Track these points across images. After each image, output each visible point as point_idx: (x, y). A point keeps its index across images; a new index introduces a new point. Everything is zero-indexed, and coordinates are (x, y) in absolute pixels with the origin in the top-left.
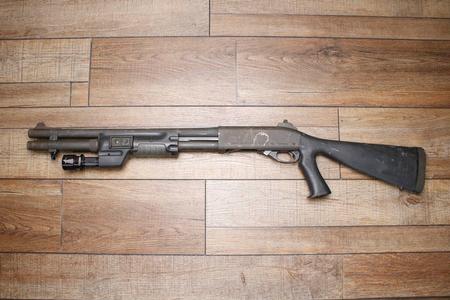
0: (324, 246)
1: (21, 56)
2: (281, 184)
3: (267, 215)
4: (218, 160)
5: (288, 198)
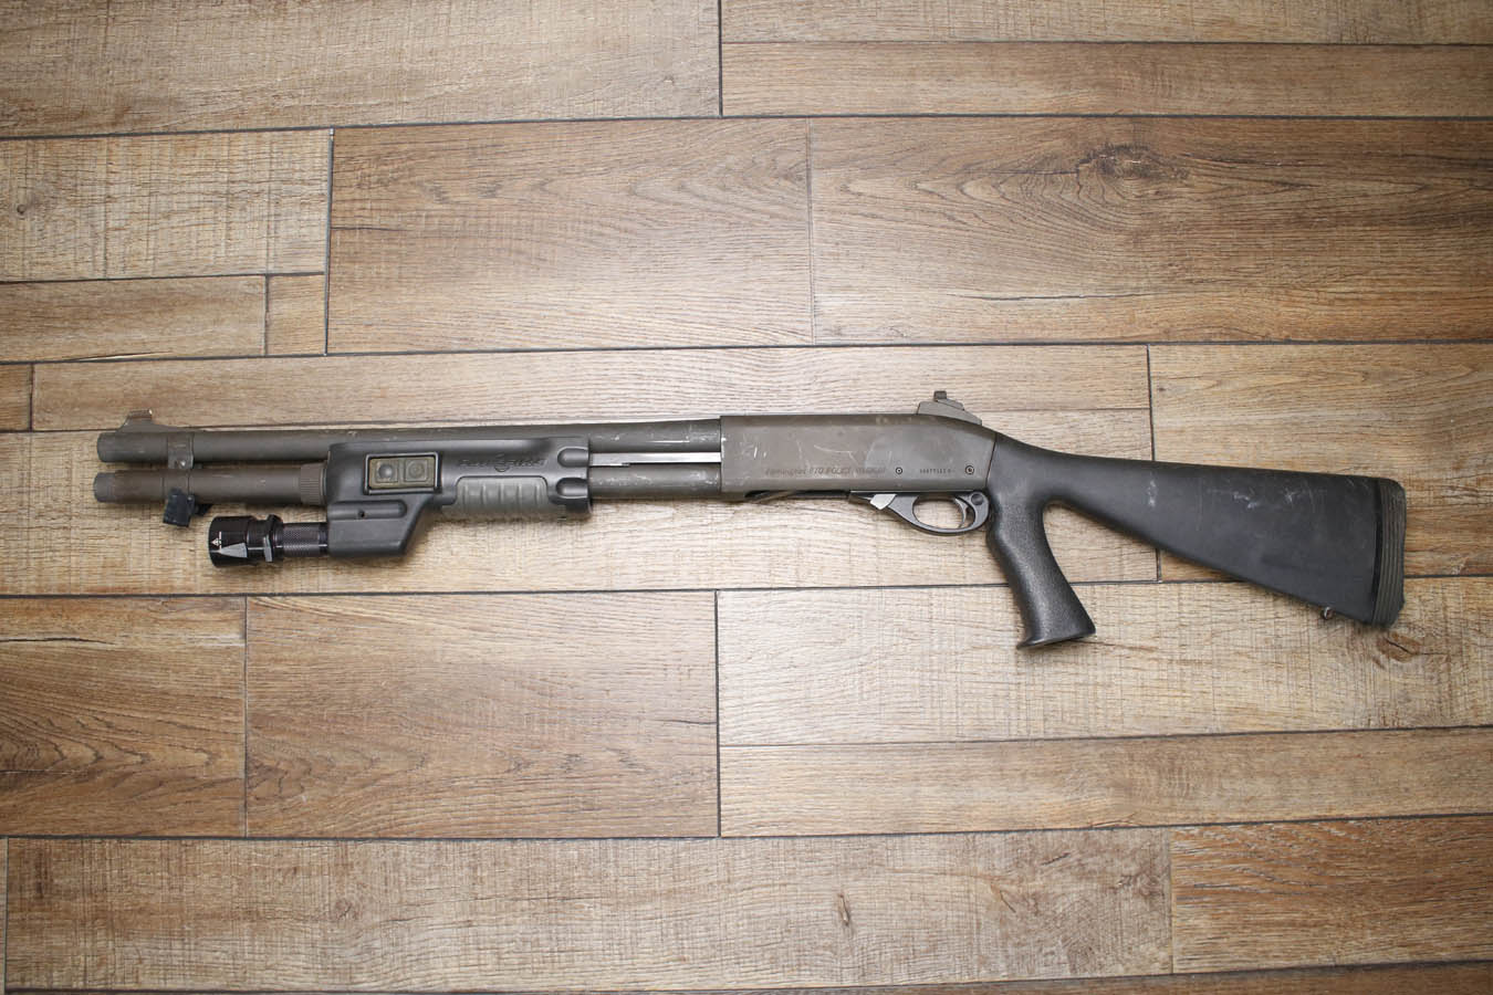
0: (1108, 801)
1: (101, 191)
2: (965, 599)
3: (918, 704)
4: (756, 525)
5: (987, 647)
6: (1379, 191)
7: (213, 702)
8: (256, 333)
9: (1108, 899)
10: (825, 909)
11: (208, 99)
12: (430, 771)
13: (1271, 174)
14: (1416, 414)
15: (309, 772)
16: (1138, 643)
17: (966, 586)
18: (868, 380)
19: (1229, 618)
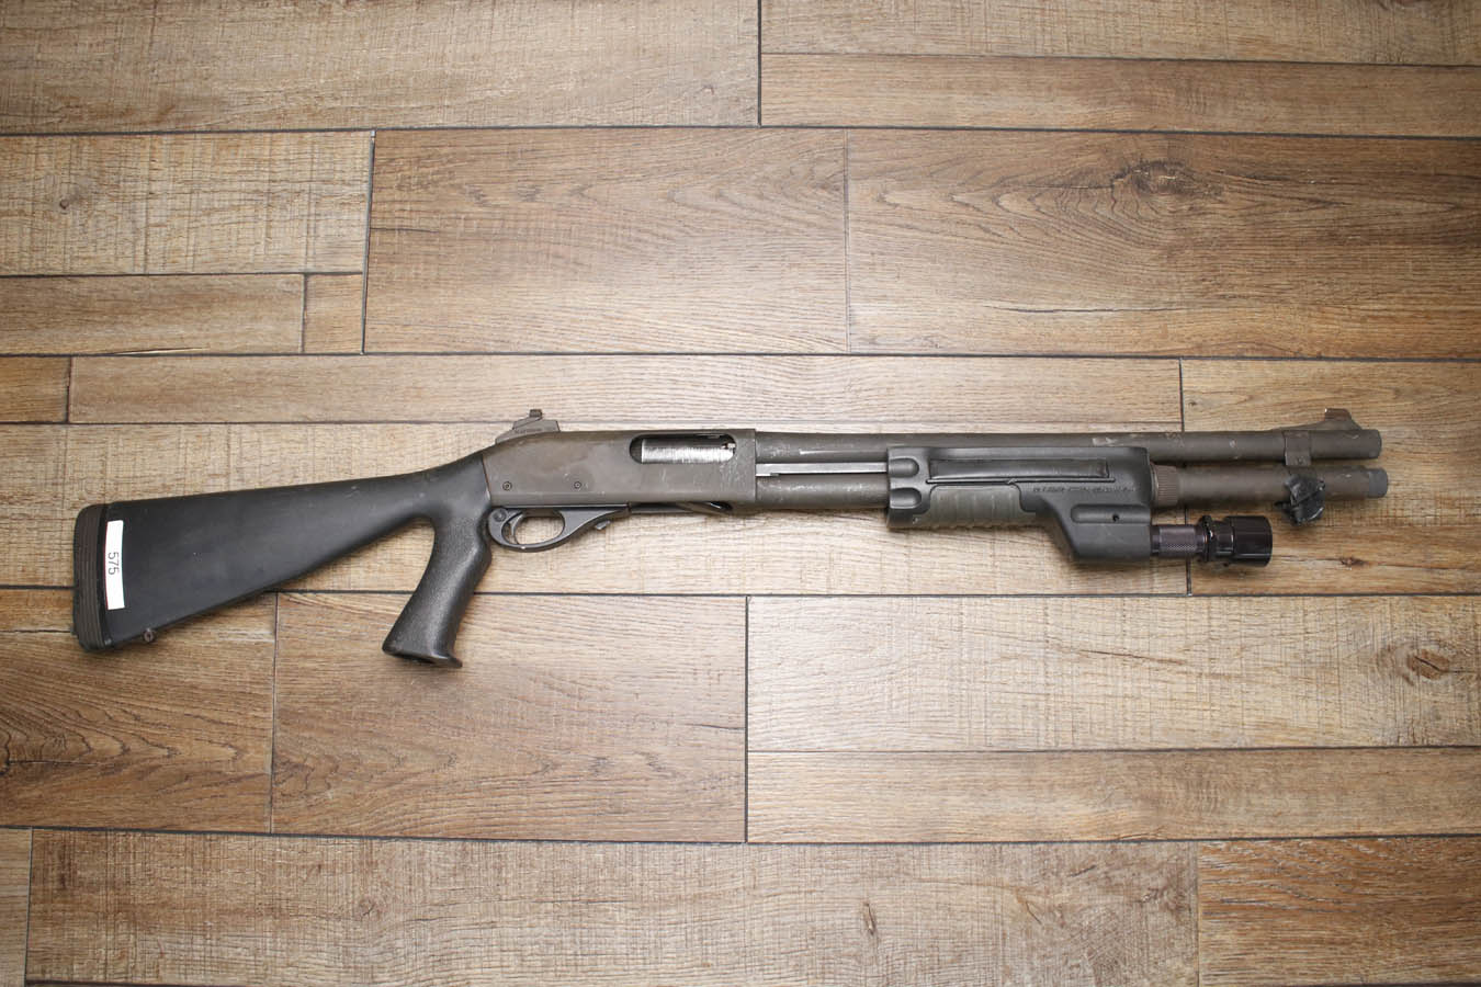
0: (1136, 814)
1: (143, 187)
2: (995, 609)
3: (948, 713)
4: (787, 531)
5: (1016, 657)
6: (1412, 210)
7: (243, 698)
8: (293, 331)
9: (1134, 914)
10: (850, 917)
11: (251, 99)
12: (457, 771)
13: (1304, 192)
14: (1447, 432)
15: (335, 771)
16: (1168, 656)
17: (996, 596)
18: (902, 389)
19: (1258, 633)
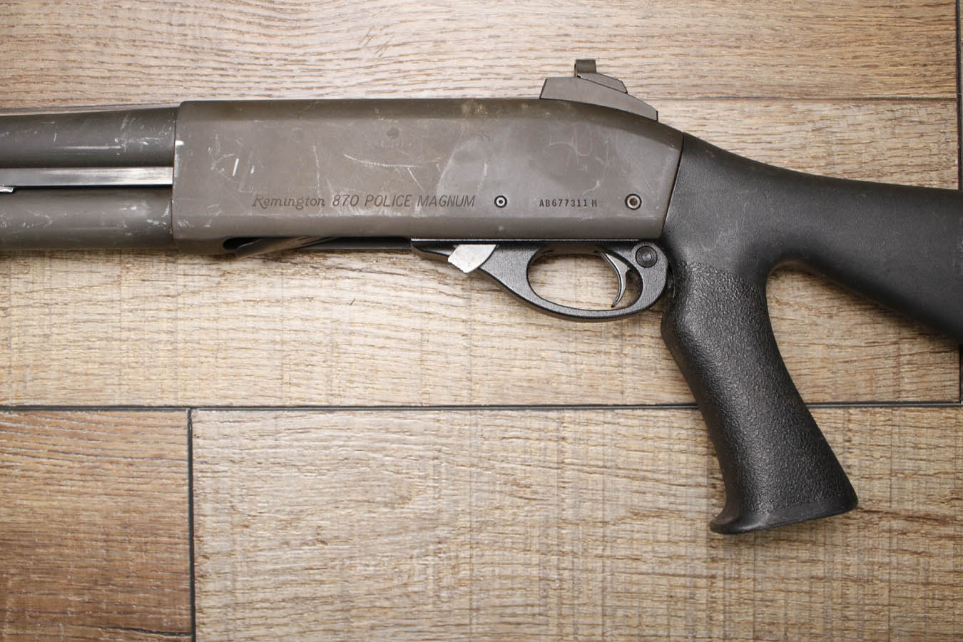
2: (623, 430)
3: (536, 610)
4: (256, 296)
5: (659, 513)
16: (923, 509)
17: (625, 406)
18: (460, 41)
